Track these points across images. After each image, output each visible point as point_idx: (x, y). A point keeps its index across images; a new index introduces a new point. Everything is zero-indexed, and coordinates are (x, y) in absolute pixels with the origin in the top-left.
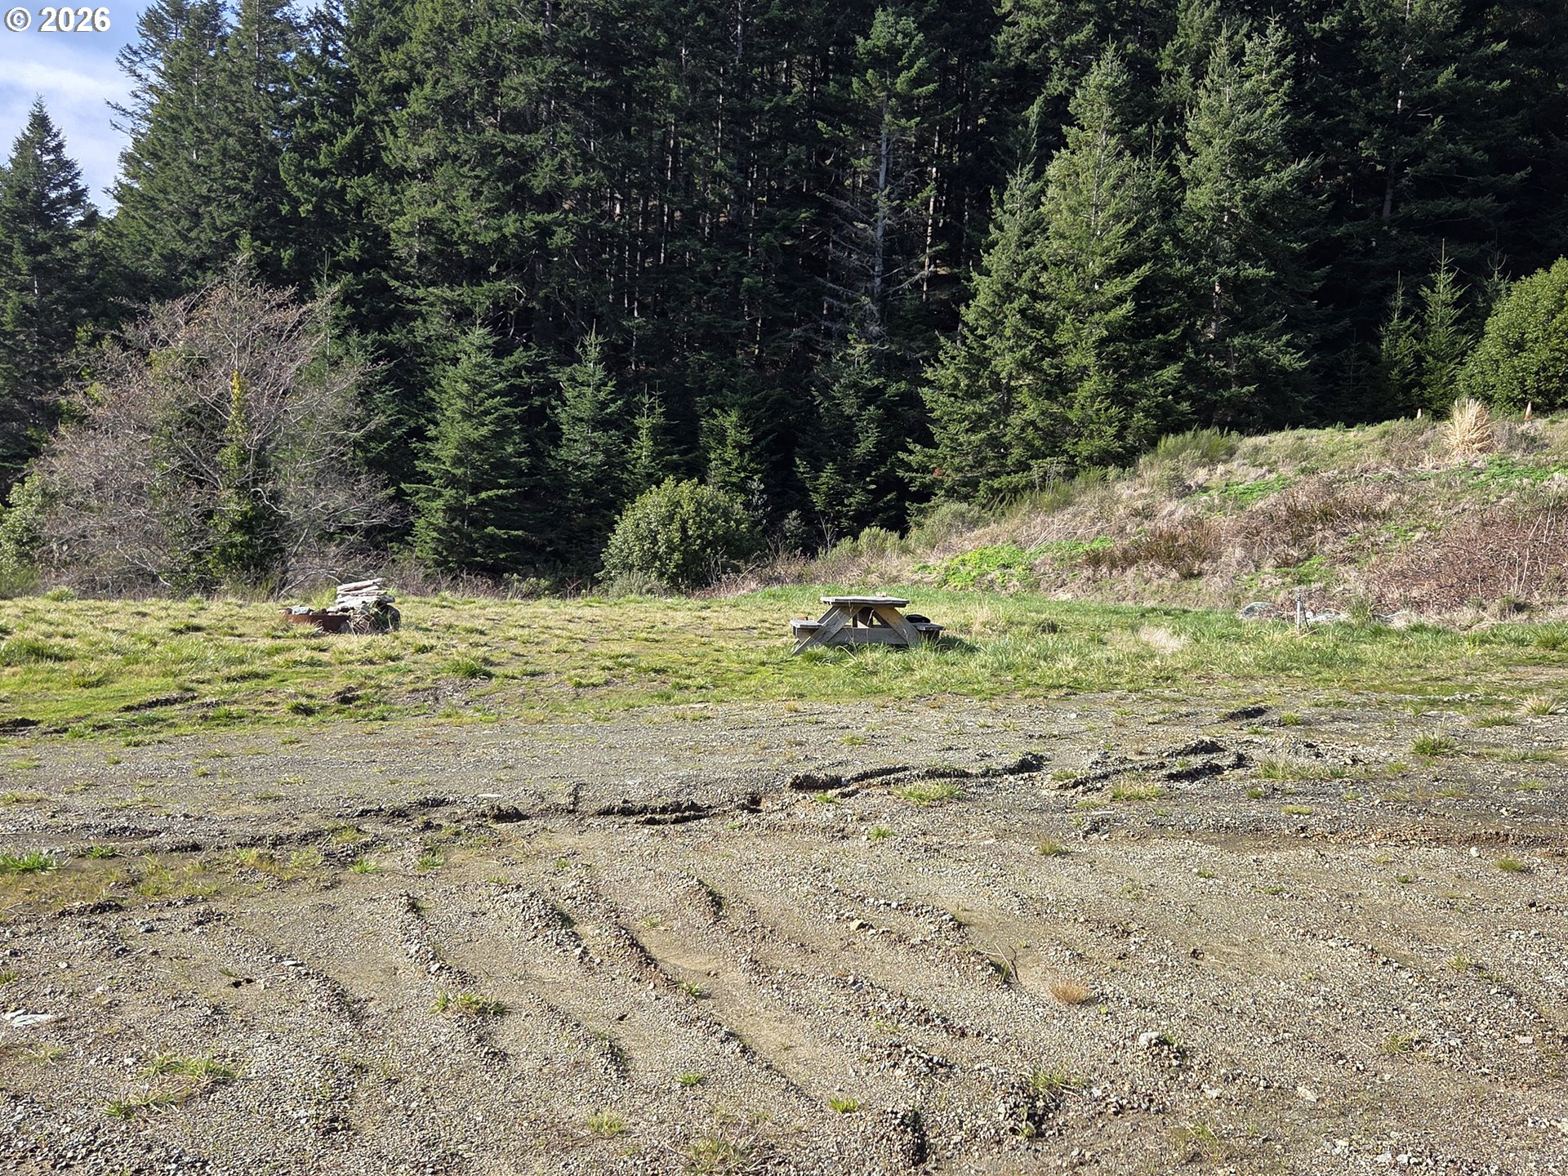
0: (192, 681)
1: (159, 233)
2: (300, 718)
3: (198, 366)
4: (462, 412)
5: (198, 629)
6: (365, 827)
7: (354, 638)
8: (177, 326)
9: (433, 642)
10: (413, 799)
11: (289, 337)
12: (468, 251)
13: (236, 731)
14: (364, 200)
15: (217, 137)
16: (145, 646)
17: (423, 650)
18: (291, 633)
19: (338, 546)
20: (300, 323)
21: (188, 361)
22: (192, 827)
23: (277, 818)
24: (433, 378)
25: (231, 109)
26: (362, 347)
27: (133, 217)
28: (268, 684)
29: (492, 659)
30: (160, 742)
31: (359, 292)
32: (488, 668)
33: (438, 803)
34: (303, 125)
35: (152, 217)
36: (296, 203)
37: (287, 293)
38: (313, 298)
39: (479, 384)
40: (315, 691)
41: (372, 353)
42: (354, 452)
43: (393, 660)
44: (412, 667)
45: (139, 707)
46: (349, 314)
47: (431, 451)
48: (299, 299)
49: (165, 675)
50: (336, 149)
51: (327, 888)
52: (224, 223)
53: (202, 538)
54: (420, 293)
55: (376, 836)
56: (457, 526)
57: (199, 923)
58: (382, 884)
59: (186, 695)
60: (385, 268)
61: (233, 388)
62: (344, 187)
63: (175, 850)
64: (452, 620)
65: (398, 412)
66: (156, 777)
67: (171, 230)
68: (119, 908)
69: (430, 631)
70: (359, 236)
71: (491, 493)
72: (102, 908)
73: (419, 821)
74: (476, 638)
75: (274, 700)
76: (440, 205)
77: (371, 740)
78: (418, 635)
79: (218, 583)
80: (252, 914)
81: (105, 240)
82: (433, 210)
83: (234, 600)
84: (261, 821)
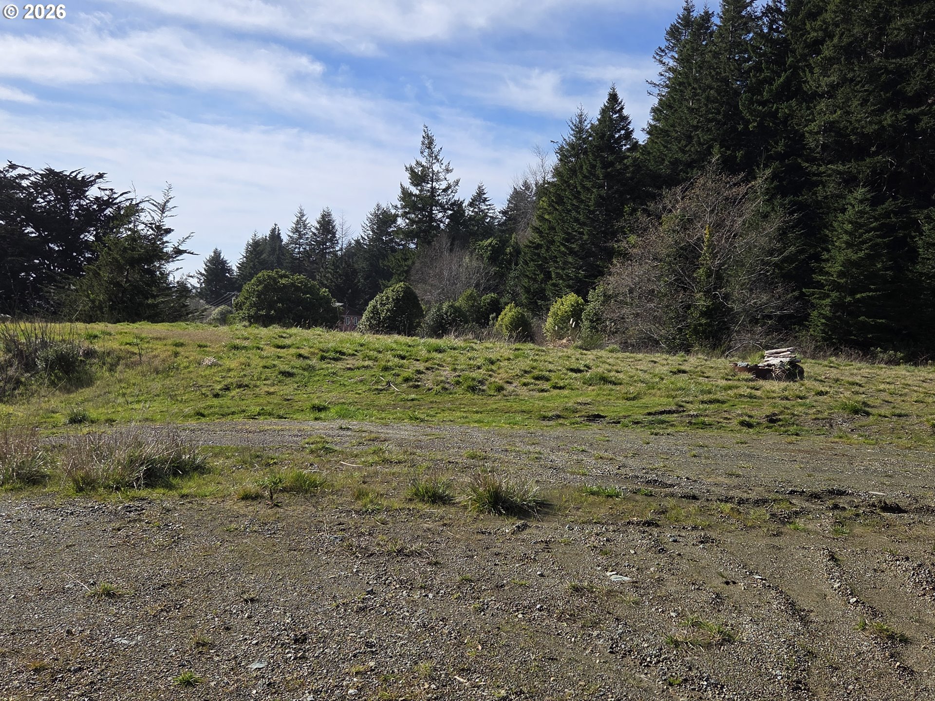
0: (683, 402)
1: (669, 150)
2: (745, 429)
3: (687, 223)
4: (846, 243)
5: (684, 372)
6: (794, 501)
7: (776, 383)
8: (677, 201)
9: (828, 389)
10: (825, 488)
11: (739, 203)
12: (856, 139)
13: (708, 433)
14: (789, 115)
15: (704, 91)
16: (657, 380)
17: (821, 393)
18: (736, 378)
19: (761, 326)
20: (746, 193)
21: (682, 220)
22: (691, 485)
23: (739, 487)
24: (827, 222)
25: (713, 73)
26: (782, 205)
27: (656, 143)
28: (725, 407)
29: (869, 403)
30: (668, 434)
31: (782, 172)
32: (867, 409)
33: (841, 493)
34: (754, 76)
35: (667, 142)
36: (747, 122)
37: (740, 177)
38: (755, 178)
39: (859, 224)
40: (753, 413)
41: (789, 209)
42: (774, 270)
43: (801, 399)
44: (814, 404)
45: (655, 413)
46: (775, 186)
47: (824, 268)
48: (746, 180)
49: (668, 397)
50: (774, 87)
51: (774, 535)
52: (704, 140)
53: (684, 321)
54: (822, 169)
55: (803, 508)
56: (840, 315)
57: (702, 542)
58: (809, 539)
59: (680, 409)
60: (800, 156)
61: (706, 234)
62: (777, 109)
63: (684, 497)
64: (838, 376)
65: (803, 245)
66: (668, 455)
67: (676, 147)
68: (657, 526)
69: (824, 382)
70: (785, 138)
71: (864, 295)
72: (649, 524)
73: (830, 503)
74: (857, 388)
75: (729, 417)
76: (839, 112)
77: (791, 447)
78: (816, 384)
79: (692, 346)
80: (731, 543)
81: (641, 157)
82: (834, 116)
83: (702, 357)
84: (729, 488)
